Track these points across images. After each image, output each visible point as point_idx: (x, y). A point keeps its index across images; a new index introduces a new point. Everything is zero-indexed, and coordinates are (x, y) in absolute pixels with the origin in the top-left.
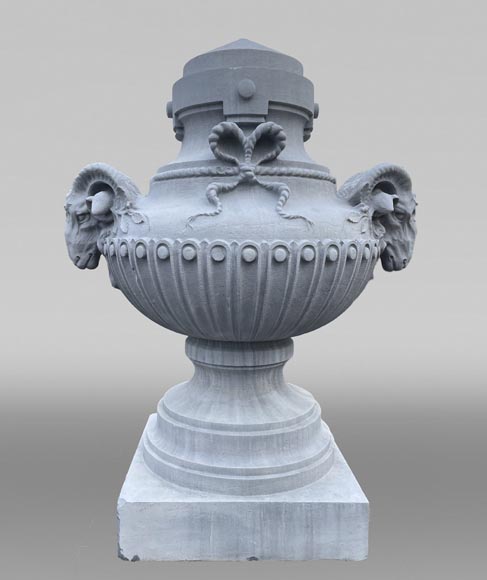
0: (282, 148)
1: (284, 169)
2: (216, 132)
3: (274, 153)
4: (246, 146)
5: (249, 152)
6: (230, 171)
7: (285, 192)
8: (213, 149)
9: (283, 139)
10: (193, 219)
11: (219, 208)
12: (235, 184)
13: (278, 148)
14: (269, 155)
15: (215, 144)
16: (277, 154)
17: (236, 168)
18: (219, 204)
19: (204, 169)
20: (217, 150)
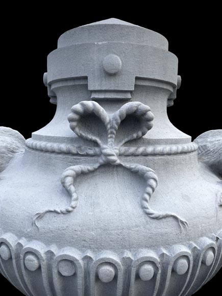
0: (149, 128)
1: (150, 149)
2: (76, 112)
3: (140, 133)
4: (109, 126)
5: (112, 133)
6: (91, 152)
7: (152, 182)
8: (73, 128)
9: (151, 119)
10: (40, 216)
11: (73, 204)
12: (96, 166)
13: (145, 129)
14: (135, 135)
15: (74, 124)
16: (144, 134)
17: (97, 149)
18: (74, 195)
19: (64, 147)
20: (77, 129)
